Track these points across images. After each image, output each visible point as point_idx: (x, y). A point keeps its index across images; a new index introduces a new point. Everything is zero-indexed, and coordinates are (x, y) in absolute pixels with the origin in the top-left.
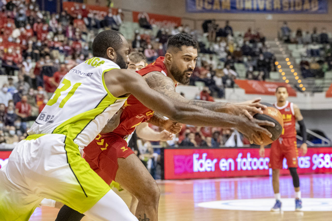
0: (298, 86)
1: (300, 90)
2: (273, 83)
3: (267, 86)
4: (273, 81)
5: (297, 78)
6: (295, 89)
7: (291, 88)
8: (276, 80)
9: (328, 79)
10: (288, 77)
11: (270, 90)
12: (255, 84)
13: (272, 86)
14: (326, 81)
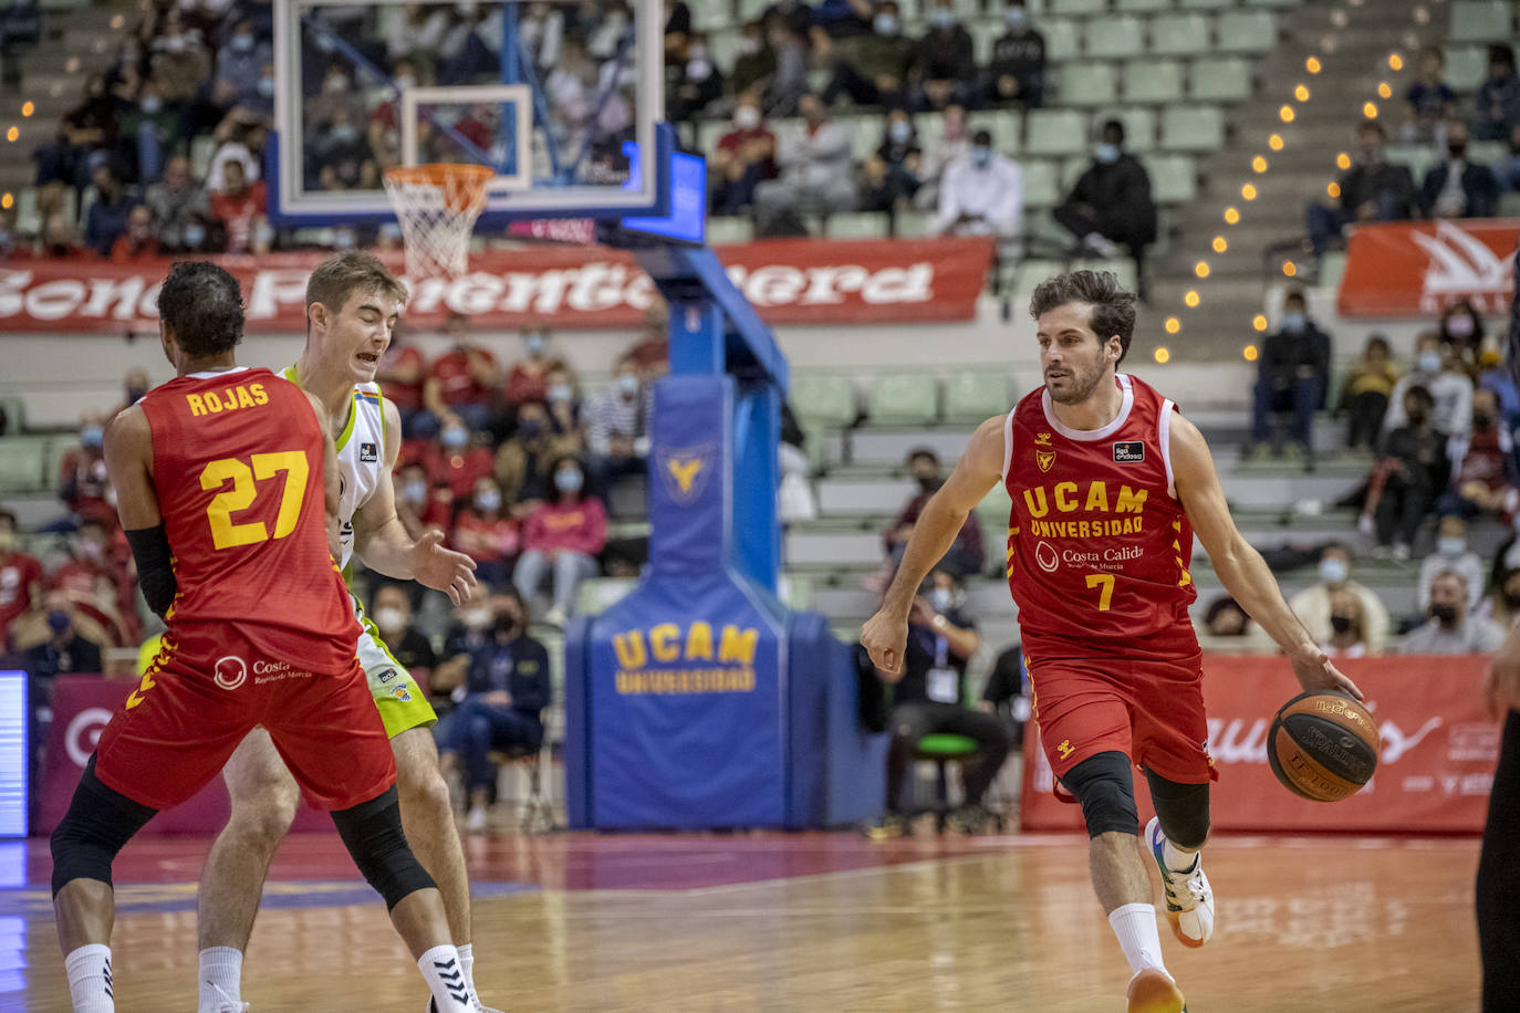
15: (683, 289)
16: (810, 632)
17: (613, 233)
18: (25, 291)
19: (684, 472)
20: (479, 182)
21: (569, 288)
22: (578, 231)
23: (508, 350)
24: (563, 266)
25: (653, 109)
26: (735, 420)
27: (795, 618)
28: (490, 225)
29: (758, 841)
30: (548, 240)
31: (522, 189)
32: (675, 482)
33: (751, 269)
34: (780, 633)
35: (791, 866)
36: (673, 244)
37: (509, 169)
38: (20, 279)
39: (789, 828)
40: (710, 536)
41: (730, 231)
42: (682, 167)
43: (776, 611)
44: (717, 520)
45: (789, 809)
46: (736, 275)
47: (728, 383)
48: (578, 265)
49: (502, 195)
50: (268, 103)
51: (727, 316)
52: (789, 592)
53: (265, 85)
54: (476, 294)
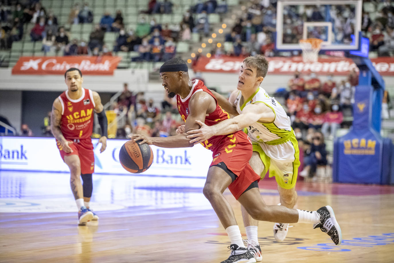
14: (14, 54)
15: (363, 67)
16: (387, 142)
17: (348, 54)
18: (222, 64)
19: (361, 107)
20: (320, 43)
21: (337, 67)
22: (341, 54)
23: (324, 79)
24: (336, 61)
25: (358, 28)
26: (373, 96)
27: (384, 140)
28: (322, 52)
29: (374, 187)
30: (334, 56)
31: (328, 45)
32: (358, 109)
33: (377, 63)
34: (381, 143)
35: (381, 192)
36: (361, 58)
37: (326, 40)
38: (221, 61)
39: (381, 184)
40: (366, 121)
41: (373, 55)
42: (364, 40)
43: (380, 137)
44: (368, 118)
45: (381, 180)
46: (374, 64)
47: (371, 88)
48: (339, 61)
49: (324, 46)
50: (274, 26)
51: (372, 73)
52: (383, 133)
53: (274, 21)
54: (317, 67)
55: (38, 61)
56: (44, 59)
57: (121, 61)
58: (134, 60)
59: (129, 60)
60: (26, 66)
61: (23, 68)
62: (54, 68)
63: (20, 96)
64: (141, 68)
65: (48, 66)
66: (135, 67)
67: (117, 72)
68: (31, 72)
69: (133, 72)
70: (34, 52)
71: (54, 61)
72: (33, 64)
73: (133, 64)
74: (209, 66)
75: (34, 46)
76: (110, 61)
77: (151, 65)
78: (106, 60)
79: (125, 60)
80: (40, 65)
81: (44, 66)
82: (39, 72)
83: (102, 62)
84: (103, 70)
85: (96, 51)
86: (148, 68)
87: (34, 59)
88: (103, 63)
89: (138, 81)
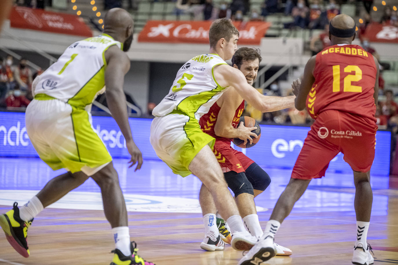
0: (95, 21)
1: (97, 27)
2: (57, 14)
3: (47, 17)
4: (56, 11)
5: (95, 9)
6: (91, 26)
7: (85, 23)
8: (61, 9)
9: (142, 14)
10: (82, 6)
11: (50, 24)
12: (28, 14)
13: (55, 18)
14: (140, 17)
55: (169, 27)
56: (177, 24)
57: (270, 28)
58: (287, 26)
59: (281, 26)
60: (154, 32)
61: (151, 35)
62: (188, 35)
63: (147, 68)
64: (295, 36)
65: (181, 32)
66: (288, 36)
67: (265, 41)
68: (160, 39)
69: (284, 42)
70: (164, 14)
71: (189, 27)
72: (163, 30)
73: (285, 32)
74: (381, 35)
75: (165, 8)
76: (257, 27)
77: (307, 33)
78: (251, 26)
79: (275, 26)
80: (171, 31)
81: (176, 33)
82: (170, 40)
83: (246, 28)
84: (248, 38)
85: (239, 15)
86: (304, 37)
87: (165, 23)
88: (248, 30)
89: (290, 53)
